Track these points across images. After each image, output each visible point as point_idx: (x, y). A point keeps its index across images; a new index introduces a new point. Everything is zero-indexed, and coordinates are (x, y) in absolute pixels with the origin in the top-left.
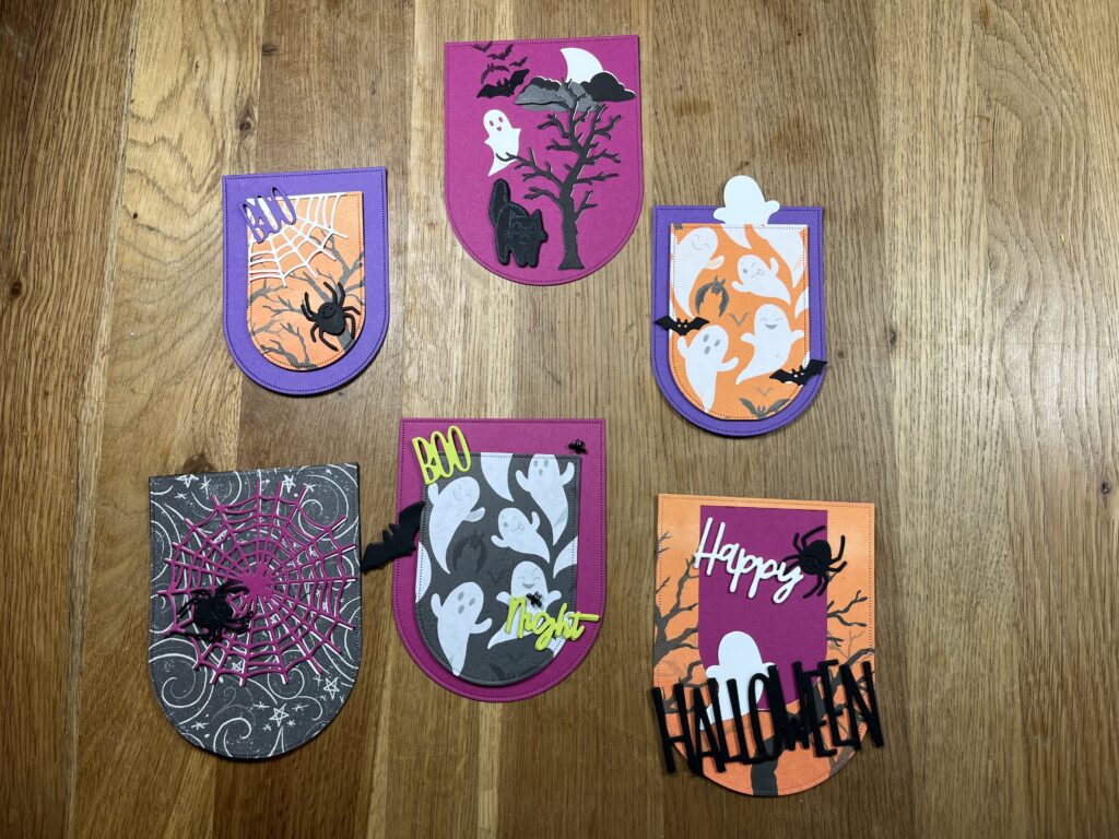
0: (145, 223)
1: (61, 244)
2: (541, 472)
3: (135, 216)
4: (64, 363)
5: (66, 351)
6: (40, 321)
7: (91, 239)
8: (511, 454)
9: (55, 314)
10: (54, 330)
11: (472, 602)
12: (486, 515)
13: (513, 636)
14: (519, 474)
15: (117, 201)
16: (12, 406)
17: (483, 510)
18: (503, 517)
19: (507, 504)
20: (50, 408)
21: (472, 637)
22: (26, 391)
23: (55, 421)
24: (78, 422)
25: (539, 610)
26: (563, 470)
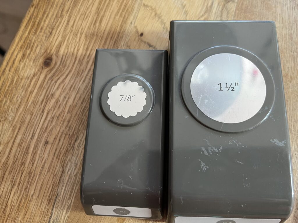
0: (147, 41)
1: (86, 40)
3: (142, 35)
4: (66, 123)
5: (69, 115)
6: (58, 89)
7: (108, 42)
9: (69, 86)
10: (65, 97)
15: (131, 23)
16: (20, 145)
20: (46, 155)
22: (33, 137)
23: (47, 166)
24: (63, 172)
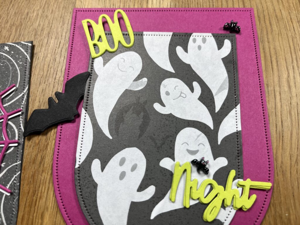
2: (200, 48)
8: (171, 33)
11: (134, 168)
12: (148, 85)
13: (178, 206)
14: (179, 50)
17: (145, 80)
18: (165, 87)
19: (169, 75)
21: (134, 206)
25: (205, 177)
26: (220, 45)
